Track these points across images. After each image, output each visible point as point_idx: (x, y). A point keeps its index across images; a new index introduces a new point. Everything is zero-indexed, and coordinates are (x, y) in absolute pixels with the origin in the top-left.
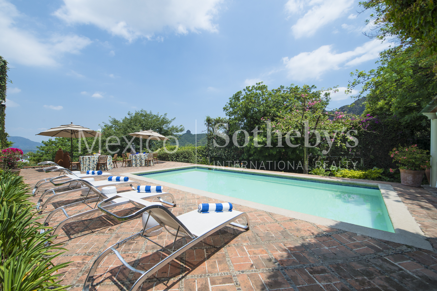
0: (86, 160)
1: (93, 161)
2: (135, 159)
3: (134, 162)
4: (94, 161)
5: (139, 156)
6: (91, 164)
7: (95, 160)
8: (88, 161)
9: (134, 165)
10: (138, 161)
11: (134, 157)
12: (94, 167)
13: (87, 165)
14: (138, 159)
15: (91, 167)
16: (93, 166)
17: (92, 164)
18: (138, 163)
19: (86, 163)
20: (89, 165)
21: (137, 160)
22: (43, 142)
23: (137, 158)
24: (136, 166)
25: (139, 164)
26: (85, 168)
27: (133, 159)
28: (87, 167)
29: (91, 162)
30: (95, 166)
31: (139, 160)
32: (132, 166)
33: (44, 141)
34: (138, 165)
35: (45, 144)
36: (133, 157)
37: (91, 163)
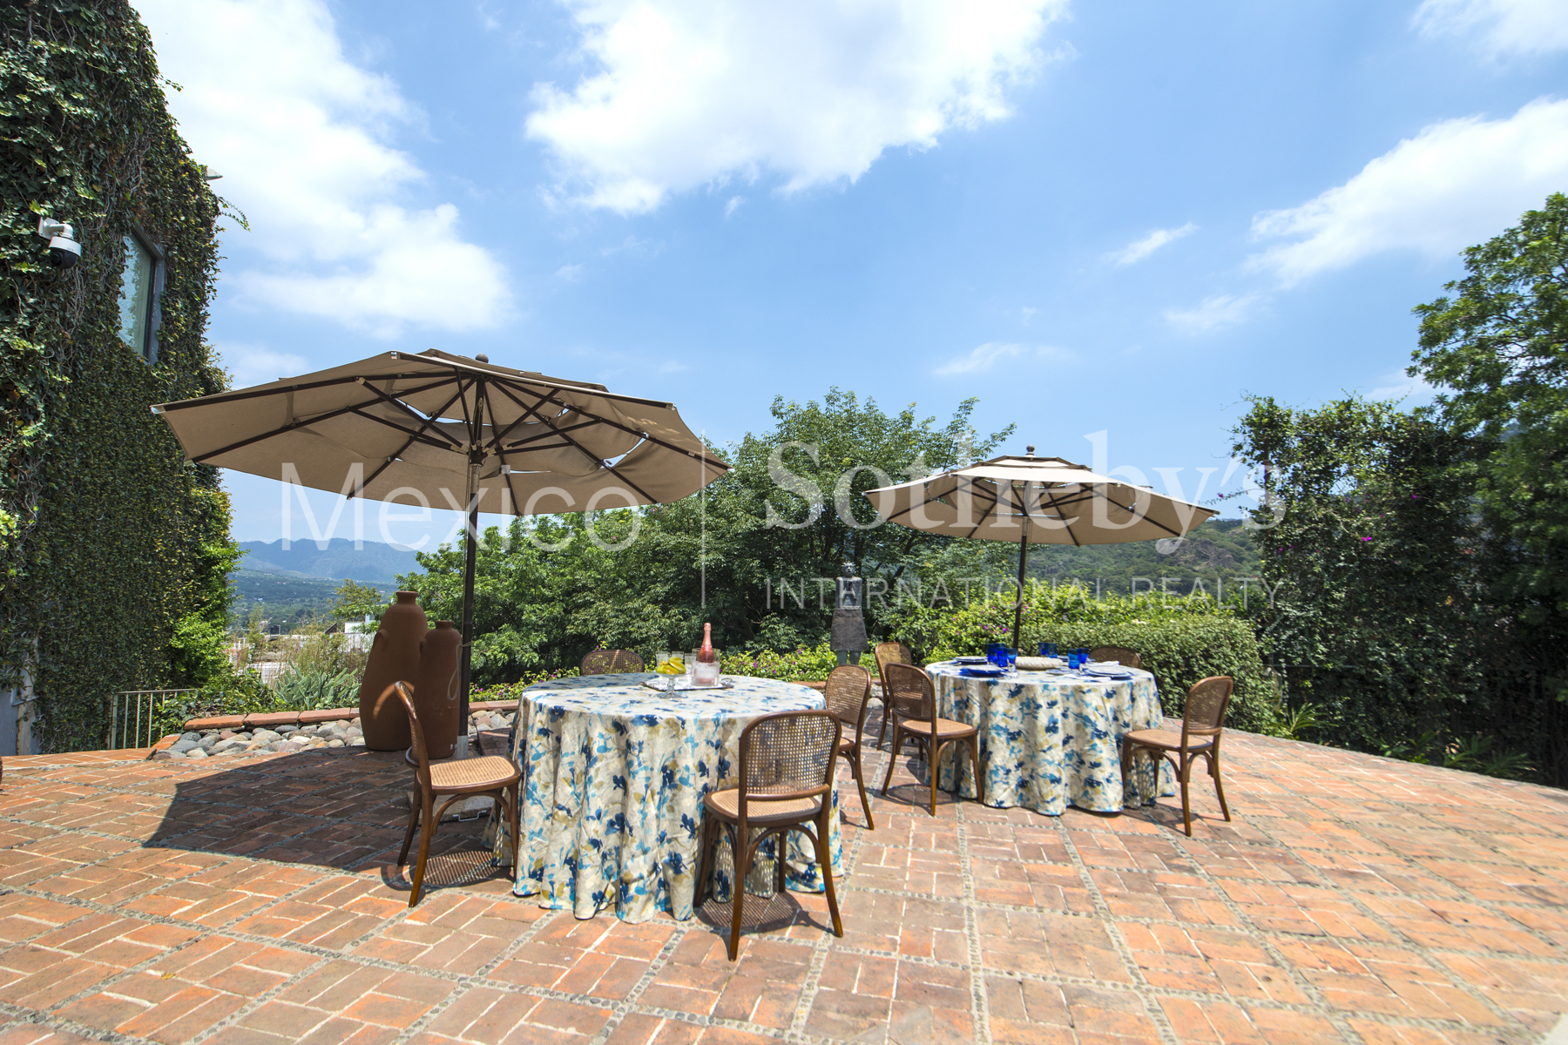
0: (586, 750)
1: (657, 782)
2: (1014, 726)
3: (1002, 755)
4: (669, 776)
5: (1056, 695)
6: (634, 819)
7: (688, 761)
8: (607, 765)
9: (1002, 791)
10: (1054, 757)
11: (1001, 704)
12: (675, 862)
13: (594, 828)
14: (1052, 728)
15: (637, 867)
16: (661, 838)
17: (647, 818)
18: (1051, 770)
19: (582, 798)
20: (620, 823)
21: (1044, 739)
22: (420, 556)
23: (1043, 718)
24: (1028, 795)
25: (1059, 790)
26: (574, 864)
27: (998, 720)
28: (591, 858)
29: (637, 785)
30: (688, 848)
31: (1058, 738)
32: (980, 799)
33: (425, 552)
34: (1058, 798)
35: (425, 565)
36: (987, 701)
37: (635, 807)
